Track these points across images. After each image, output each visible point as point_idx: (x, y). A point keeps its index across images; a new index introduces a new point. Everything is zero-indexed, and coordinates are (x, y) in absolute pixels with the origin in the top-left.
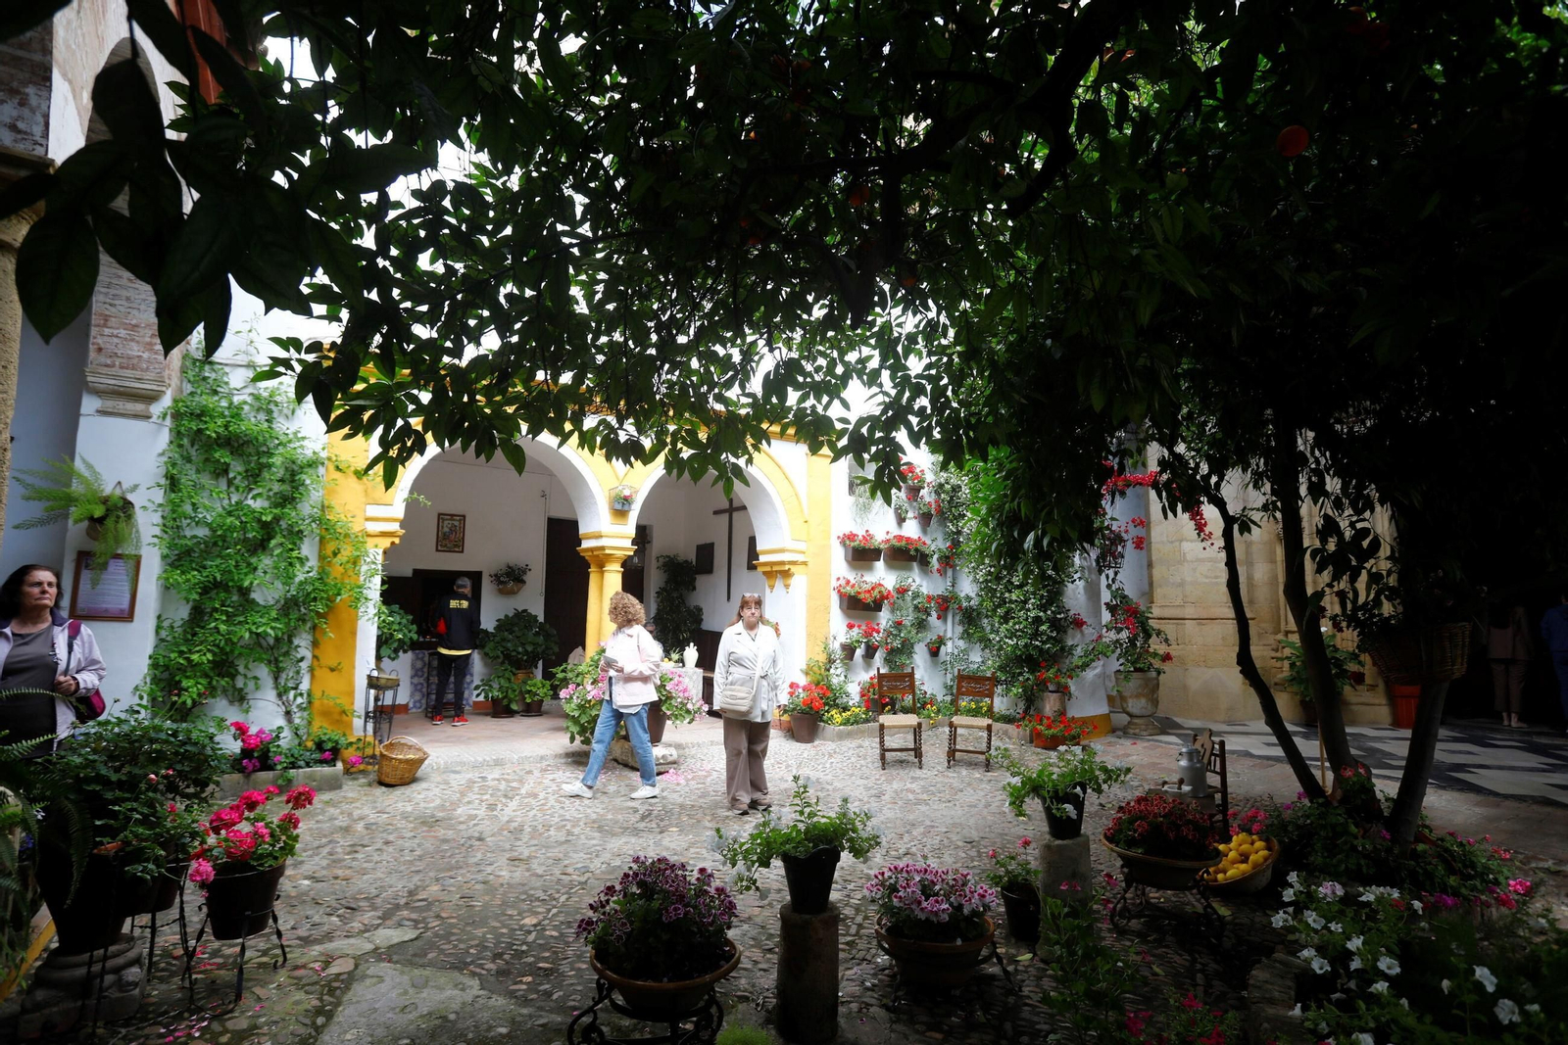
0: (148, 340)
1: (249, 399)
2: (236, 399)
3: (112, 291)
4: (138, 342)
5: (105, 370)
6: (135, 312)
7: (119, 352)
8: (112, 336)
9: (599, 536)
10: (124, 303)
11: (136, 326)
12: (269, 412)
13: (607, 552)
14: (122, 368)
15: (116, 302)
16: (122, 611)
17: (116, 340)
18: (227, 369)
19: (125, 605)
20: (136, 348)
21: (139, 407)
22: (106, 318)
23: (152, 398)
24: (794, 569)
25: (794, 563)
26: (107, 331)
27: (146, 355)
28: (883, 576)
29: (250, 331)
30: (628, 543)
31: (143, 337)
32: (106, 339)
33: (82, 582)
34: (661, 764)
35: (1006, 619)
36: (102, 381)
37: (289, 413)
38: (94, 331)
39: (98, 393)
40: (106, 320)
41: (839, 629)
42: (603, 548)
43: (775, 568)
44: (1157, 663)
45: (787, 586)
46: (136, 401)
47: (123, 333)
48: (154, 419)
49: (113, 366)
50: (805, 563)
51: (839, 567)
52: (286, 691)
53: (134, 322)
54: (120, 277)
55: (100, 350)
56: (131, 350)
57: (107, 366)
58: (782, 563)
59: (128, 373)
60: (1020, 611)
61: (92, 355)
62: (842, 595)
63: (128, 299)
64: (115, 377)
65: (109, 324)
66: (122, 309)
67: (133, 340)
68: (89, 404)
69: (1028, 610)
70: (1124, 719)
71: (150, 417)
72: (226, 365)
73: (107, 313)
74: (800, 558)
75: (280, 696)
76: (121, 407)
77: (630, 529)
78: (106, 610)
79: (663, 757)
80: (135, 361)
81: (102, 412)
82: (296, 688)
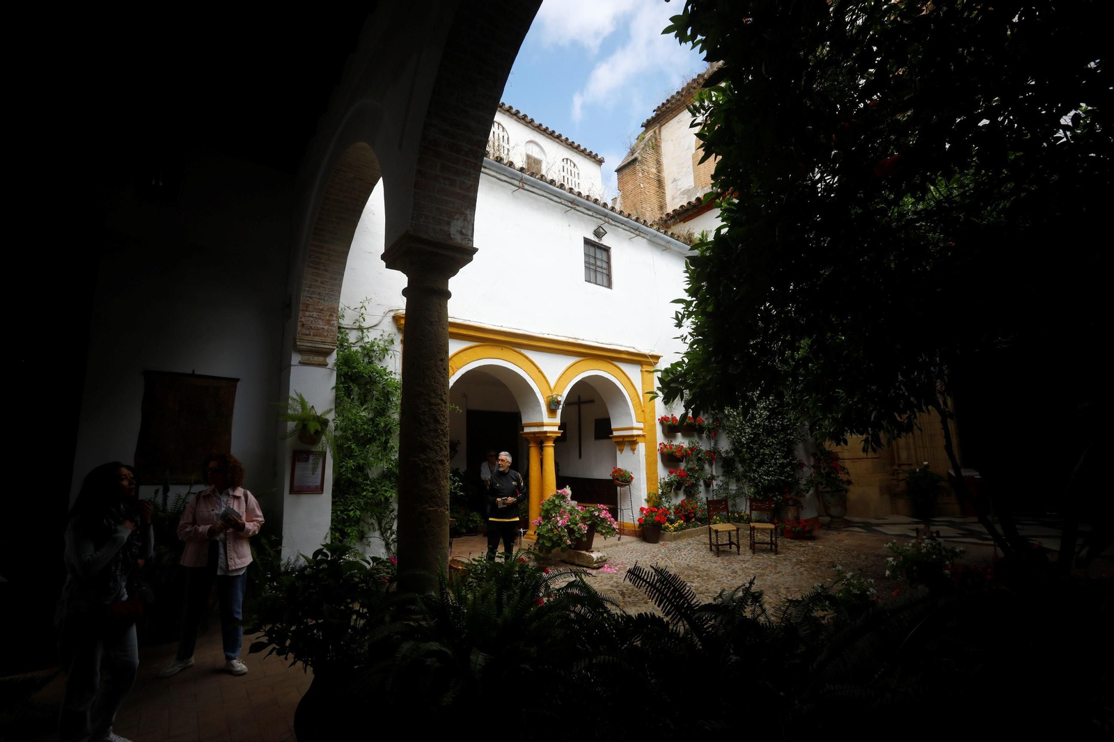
0: (328, 318)
1: (360, 350)
2: (354, 349)
3: (312, 290)
4: (322, 320)
5: (306, 338)
6: (322, 302)
7: (313, 326)
8: (310, 316)
9: (542, 425)
10: (317, 296)
11: (322, 310)
12: (370, 357)
13: (548, 435)
14: (314, 336)
15: (313, 296)
16: (317, 487)
17: (311, 319)
18: (347, 331)
19: (318, 483)
20: (321, 323)
21: (321, 359)
22: (307, 306)
23: (327, 353)
24: (639, 439)
25: (638, 436)
26: (307, 314)
27: (326, 327)
28: (681, 441)
29: (362, 308)
30: (556, 429)
31: (325, 316)
32: (307, 318)
33: (296, 470)
34: (600, 562)
35: (760, 464)
36: (305, 344)
37: (381, 357)
38: (301, 314)
39: (300, 351)
40: (307, 307)
41: (662, 473)
42: (546, 432)
43: (626, 439)
44: (845, 486)
45: (633, 450)
46: (319, 355)
47: (315, 314)
48: (329, 366)
49: (310, 335)
50: (644, 436)
51: (660, 438)
52: (386, 530)
53: (321, 308)
54: (317, 281)
55: (303, 325)
56: (319, 324)
57: (307, 335)
58: (633, 436)
59: (317, 339)
60: (771, 460)
61: (299, 328)
62: (663, 454)
63: (319, 294)
64: (311, 341)
65: (308, 309)
66: (316, 300)
67: (320, 318)
68: (296, 358)
69: (776, 459)
70: (827, 519)
71: (327, 365)
72: (347, 328)
73: (308, 303)
74: (640, 432)
75: (382, 534)
76: (312, 359)
77: (558, 420)
78: (309, 487)
79: (601, 557)
80: (321, 331)
81: (302, 363)
82: (390, 529)
